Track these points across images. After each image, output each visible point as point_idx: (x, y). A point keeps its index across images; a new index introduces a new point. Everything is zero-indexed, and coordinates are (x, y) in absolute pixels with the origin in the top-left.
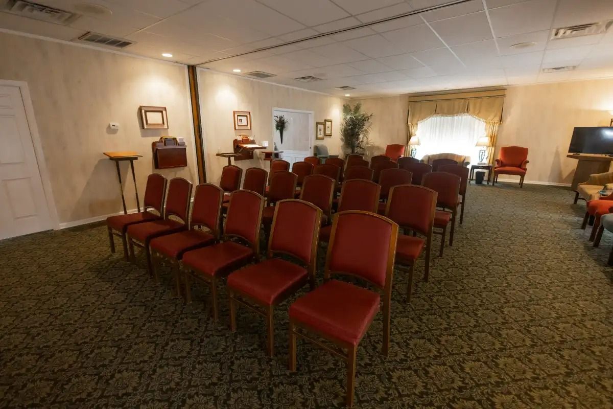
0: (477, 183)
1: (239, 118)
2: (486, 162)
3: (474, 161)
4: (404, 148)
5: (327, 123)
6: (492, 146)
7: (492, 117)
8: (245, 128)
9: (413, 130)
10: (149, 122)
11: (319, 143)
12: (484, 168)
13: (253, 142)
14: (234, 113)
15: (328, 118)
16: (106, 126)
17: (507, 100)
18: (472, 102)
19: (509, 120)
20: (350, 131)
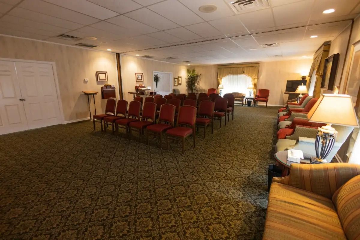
0: (248, 106)
1: (138, 76)
2: (252, 96)
3: (247, 96)
4: (216, 90)
5: (179, 78)
6: (255, 89)
7: (254, 76)
8: (141, 81)
9: (220, 81)
10: (100, 78)
11: (175, 88)
12: (251, 99)
13: (144, 87)
14: (136, 74)
15: (180, 76)
16: (83, 80)
17: (260, 68)
18: (245, 69)
19: (261, 77)
20: (190, 82)
